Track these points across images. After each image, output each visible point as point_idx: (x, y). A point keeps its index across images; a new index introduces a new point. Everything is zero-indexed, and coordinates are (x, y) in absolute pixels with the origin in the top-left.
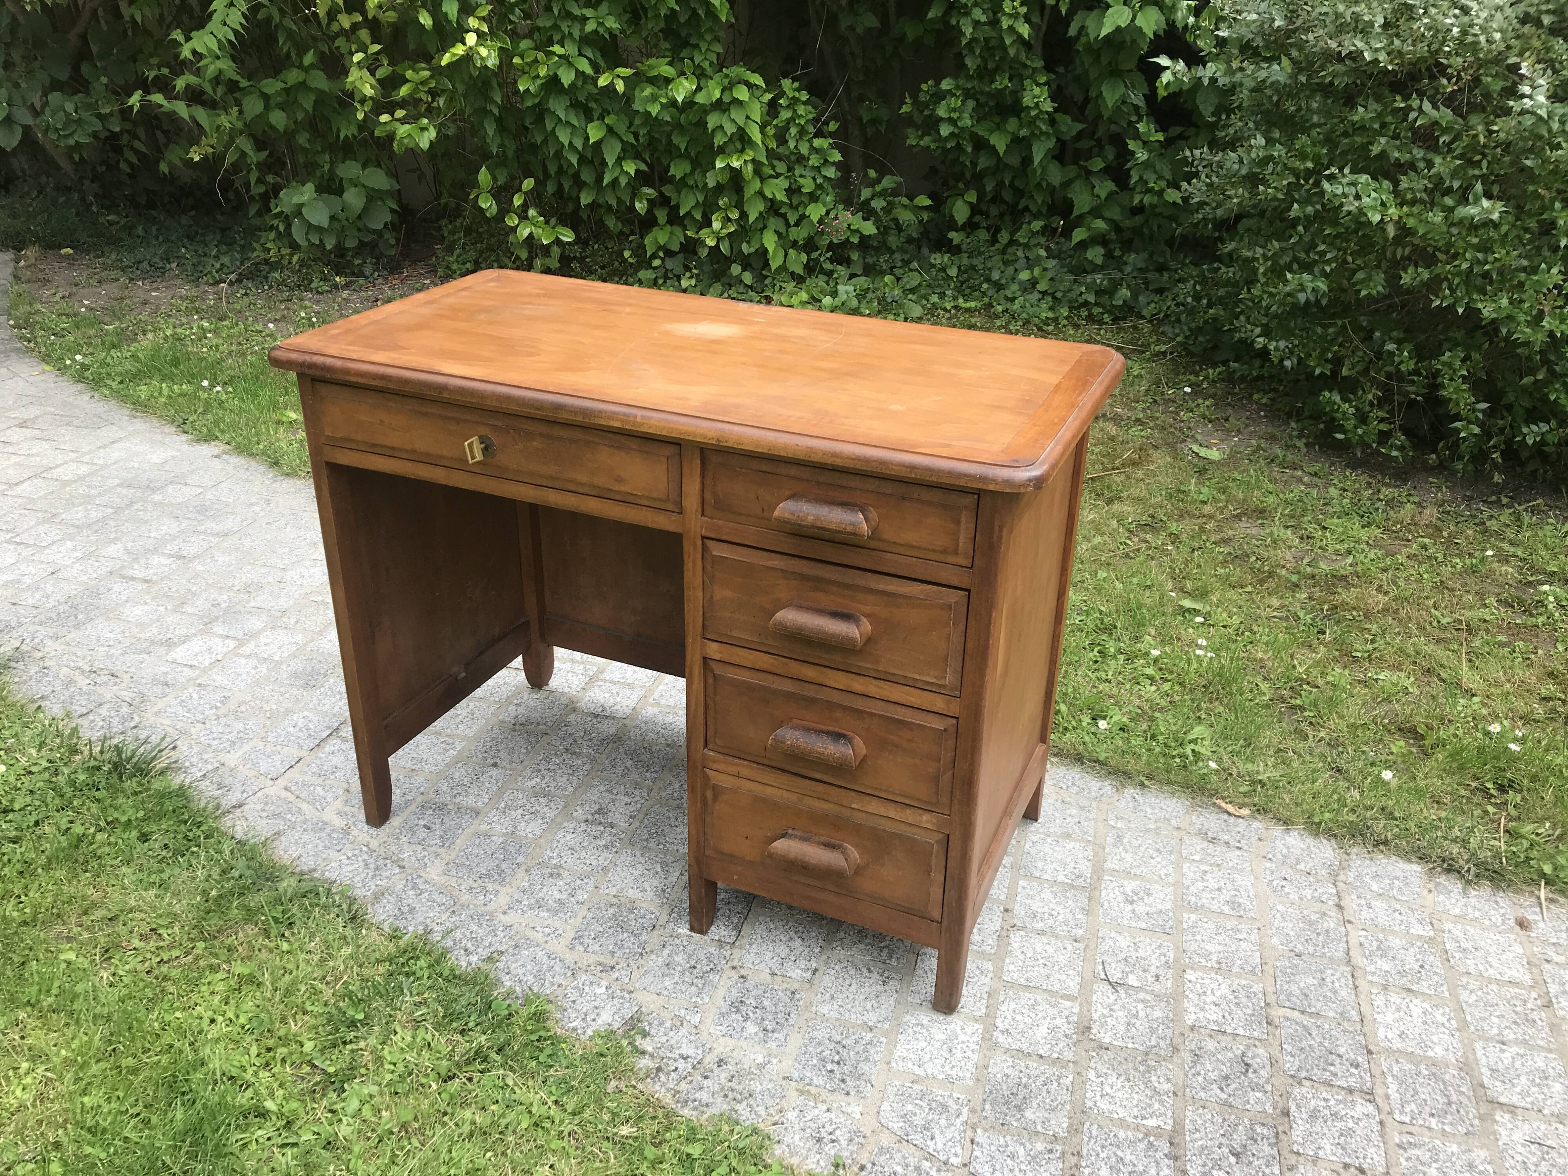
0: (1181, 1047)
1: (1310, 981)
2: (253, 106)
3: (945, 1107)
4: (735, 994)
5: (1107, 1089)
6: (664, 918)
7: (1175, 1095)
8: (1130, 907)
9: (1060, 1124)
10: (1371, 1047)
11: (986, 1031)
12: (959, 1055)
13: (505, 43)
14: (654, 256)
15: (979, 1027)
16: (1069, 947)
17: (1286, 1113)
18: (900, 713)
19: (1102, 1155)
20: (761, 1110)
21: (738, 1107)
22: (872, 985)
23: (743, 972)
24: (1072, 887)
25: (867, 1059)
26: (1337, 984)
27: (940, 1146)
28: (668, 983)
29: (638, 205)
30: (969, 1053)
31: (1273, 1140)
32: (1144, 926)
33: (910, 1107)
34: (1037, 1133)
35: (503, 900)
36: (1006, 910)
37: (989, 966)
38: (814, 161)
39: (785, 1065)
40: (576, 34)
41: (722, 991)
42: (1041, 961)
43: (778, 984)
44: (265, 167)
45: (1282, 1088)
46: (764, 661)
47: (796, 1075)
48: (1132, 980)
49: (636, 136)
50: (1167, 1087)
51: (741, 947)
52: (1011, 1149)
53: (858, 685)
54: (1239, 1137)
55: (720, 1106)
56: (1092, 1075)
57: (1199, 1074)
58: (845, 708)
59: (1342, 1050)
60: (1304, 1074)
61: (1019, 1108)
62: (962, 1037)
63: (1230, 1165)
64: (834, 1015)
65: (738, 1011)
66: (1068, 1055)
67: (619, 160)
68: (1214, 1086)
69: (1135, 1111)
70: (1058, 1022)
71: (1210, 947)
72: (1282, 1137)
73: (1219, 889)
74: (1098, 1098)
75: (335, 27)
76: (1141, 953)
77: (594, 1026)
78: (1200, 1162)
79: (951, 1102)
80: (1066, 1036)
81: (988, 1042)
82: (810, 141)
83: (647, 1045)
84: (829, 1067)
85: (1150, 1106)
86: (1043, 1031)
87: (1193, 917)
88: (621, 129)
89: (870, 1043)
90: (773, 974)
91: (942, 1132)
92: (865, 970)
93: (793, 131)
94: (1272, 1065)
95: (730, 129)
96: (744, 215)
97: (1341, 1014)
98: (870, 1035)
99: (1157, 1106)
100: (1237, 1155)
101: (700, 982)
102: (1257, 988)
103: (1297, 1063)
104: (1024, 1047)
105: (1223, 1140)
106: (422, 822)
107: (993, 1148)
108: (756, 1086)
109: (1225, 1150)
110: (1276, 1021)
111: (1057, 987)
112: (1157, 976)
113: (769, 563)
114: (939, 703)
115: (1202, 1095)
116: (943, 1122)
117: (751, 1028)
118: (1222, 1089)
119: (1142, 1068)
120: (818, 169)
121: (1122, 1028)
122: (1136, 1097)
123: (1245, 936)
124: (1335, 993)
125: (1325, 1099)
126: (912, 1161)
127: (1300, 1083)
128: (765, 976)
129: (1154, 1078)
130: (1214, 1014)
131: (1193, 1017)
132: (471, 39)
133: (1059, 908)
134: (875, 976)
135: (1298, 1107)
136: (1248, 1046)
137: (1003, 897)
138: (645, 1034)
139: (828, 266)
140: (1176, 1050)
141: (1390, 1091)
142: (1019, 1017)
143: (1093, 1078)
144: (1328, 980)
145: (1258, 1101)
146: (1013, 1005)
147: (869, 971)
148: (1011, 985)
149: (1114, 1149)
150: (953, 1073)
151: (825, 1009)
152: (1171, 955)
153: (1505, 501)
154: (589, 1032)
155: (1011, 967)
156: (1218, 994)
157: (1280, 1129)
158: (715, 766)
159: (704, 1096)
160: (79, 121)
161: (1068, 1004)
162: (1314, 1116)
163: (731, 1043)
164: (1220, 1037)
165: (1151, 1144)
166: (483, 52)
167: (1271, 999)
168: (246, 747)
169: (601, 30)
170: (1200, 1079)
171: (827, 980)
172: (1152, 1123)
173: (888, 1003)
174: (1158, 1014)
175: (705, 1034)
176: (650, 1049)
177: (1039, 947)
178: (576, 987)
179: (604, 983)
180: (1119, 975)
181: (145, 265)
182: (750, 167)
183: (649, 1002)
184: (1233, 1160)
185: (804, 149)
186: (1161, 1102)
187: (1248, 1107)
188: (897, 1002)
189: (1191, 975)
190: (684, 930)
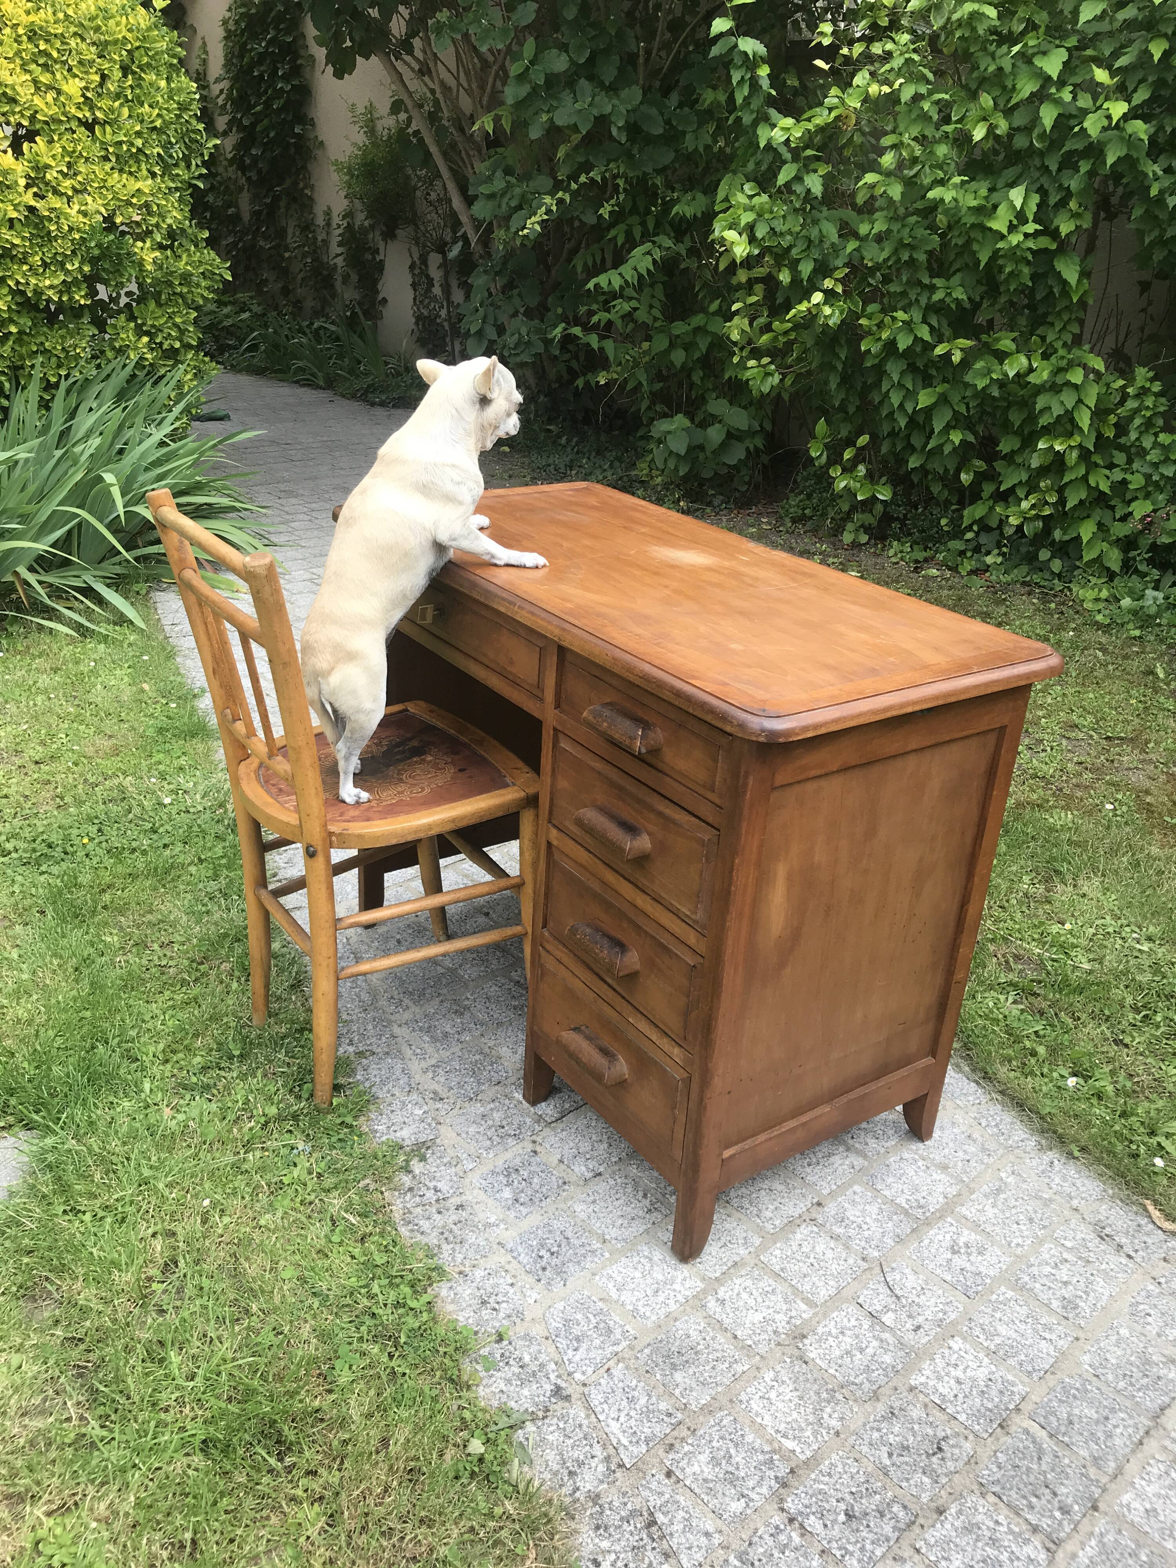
0: (883, 1399)
1: (1091, 1412)
2: (660, 343)
3: (609, 1331)
4: (518, 1161)
5: (773, 1395)
6: (512, 1080)
7: (837, 1434)
8: (949, 1256)
9: (700, 1398)
10: (1102, 1506)
11: (704, 1291)
12: (661, 1299)
13: (856, 305)
14: (969, 528)
15: (701, 1285)
16: (851, 1261)
17: (940, 1511)
18: (665, 939)
19: (715, 1444)
20: (459, 1257)
21: (445, 1247)
22: (638, 1208)
23: (538, 1149)
24: (906, 1213)
25: (579, 1263)
26: (1119, 1430)
27: (577, 1358)
28: (472, 1129)
29: (964, 477)
30: (671, 1302)
31: (902, 1526)
32: (948, 1278)
33: (579, 1316)
34: (672, 1394)
35: (407, 1016)
36: (819, 1204)
37: (757, 1241)
38: (1154, 456)
39: (509, 1236)
40: (923, 301)
41: (508, 1155)
42: (812, 1260)
43: (559, 1172)
44: (655, 397)
45: (958, 1489)
46: (582, 856)
47: (509, 1246)
48: (888, 1319)
49: (968, 408)
50: (835, 1423)
51: (554, 1129)
52: (636, 1394)
53: (642, 901)
54: (870, 1504)
55: (433, 1239)
56: (769, 1376)
57: (879, 1430)
58: (631, 921)
59: (1062, 1490)
60: (997, 1489)
61: (674, 1367)
62: (677, 1286)
63: (834, 1521)
64: (583, 1216)
65: (508, 1176)
66: (763, 1349)
67: (948, 428)
68: (885, 1449)
69: (782, 1427)
70: (778, 1317)
71: (1002, 1329)
72: (916, 1529)
73: (1066, 1283)
74: (757, 1397)
75: (734, 281)
76: (922, 1300)
77: (392, 1136)
78: (806, 1502)
79: (618, 1332)
80: (775, 1332)
81: (697, 1302)
82: (1156, 435)
83: (417, 1167)
84: (543, 1253)
85: (802, 1430)
86: (759, 1317)
87: (1010, 1294)
88: (955, 398)
89: (593, 1252)
90: (561, 1161)
91: (588, 1350)
92: (641, 1194)
93: (1137, 422)
94: (968, 1462)
95: (1057, 411)
96: (1062, 501)
97: (1095, 1458)
98: (599, 1245)
99: (808, 1433)
100: (849, 1516)
101: (498, 1140)
102: (1020, 1388)
103: (998, 1476)
104: (727, 1321)
105: (848, 1497)
107: (621, 1385)
108: (471, 1238)
109: (842, 1506)
110: (1013, 1429)
111: (807, 1287)
112: (919, 1327)
113: (593, 764)
114: (692, 938)
115: (865, 1449)
116: (597, 1342)
117: (507, 1193)
118: (890, 1455)
119: (824, 1395)
120: (1156, 465)
121: (837, 1353)
122: (795, 1415)
123: (1054, 1337)
124: (1109, 1436)
125: (997, 1522)
126: (543, 1358)
127: (983, 1495)
128: (554, 1160)
129: (828, 1410)
130: (946, 1388)
131: (923, 1379)
132: (817, 297)
133: (874, 1226)
134: (647, 1202)
135: (960, 1512)
136: (957, 1434)
137: (825, 1192)
138: (423, 1159)
139: (1143, 567)
140: (875, 1396)
141: (1081, 1553)
142: (745, 1296)
143: (767, 1379)
144: (1113, 1422)
145: (920, 1486)
146: (749, 1283)
147: (645, 1196)
148: (765, 1267)
149: (731, 1445)
150: (642, 1310)
151: (579, 1207)
152: (953, 1316)
154: (384, 1139)
155: (777, 1252)
156: (969, 1373)
157: (921, 1520)
158: (548, 946)
159: (425, 1225)
160: (528, 343)
161: (803, 1307)
162: (969, 1528)
163: (482, 1196)
164: (936, 1412)
165: (772, 1460)
166: (827, 310)
167: (1027, 1407)
169: (948, 300)
170: (876, 1435)
171: (602, 1186)
172: (789, 1444)
173: (638, 1227)
174: (887, 1359)
175: (467, 1181)
176: (417, 1172)
177: (820, 1248)
178: (403, 1103)
179: (425, 1108)
180: (879, 1308)
181: (552, 468)
182: (1075, 454)
183: (447, 1136)
184: (842, 1518)
185: (1147, 443)
186: (815, 1433)
187: (904, 1484)
188: (647, 1231)
189: (957, 1344)
190: (519, 1096)
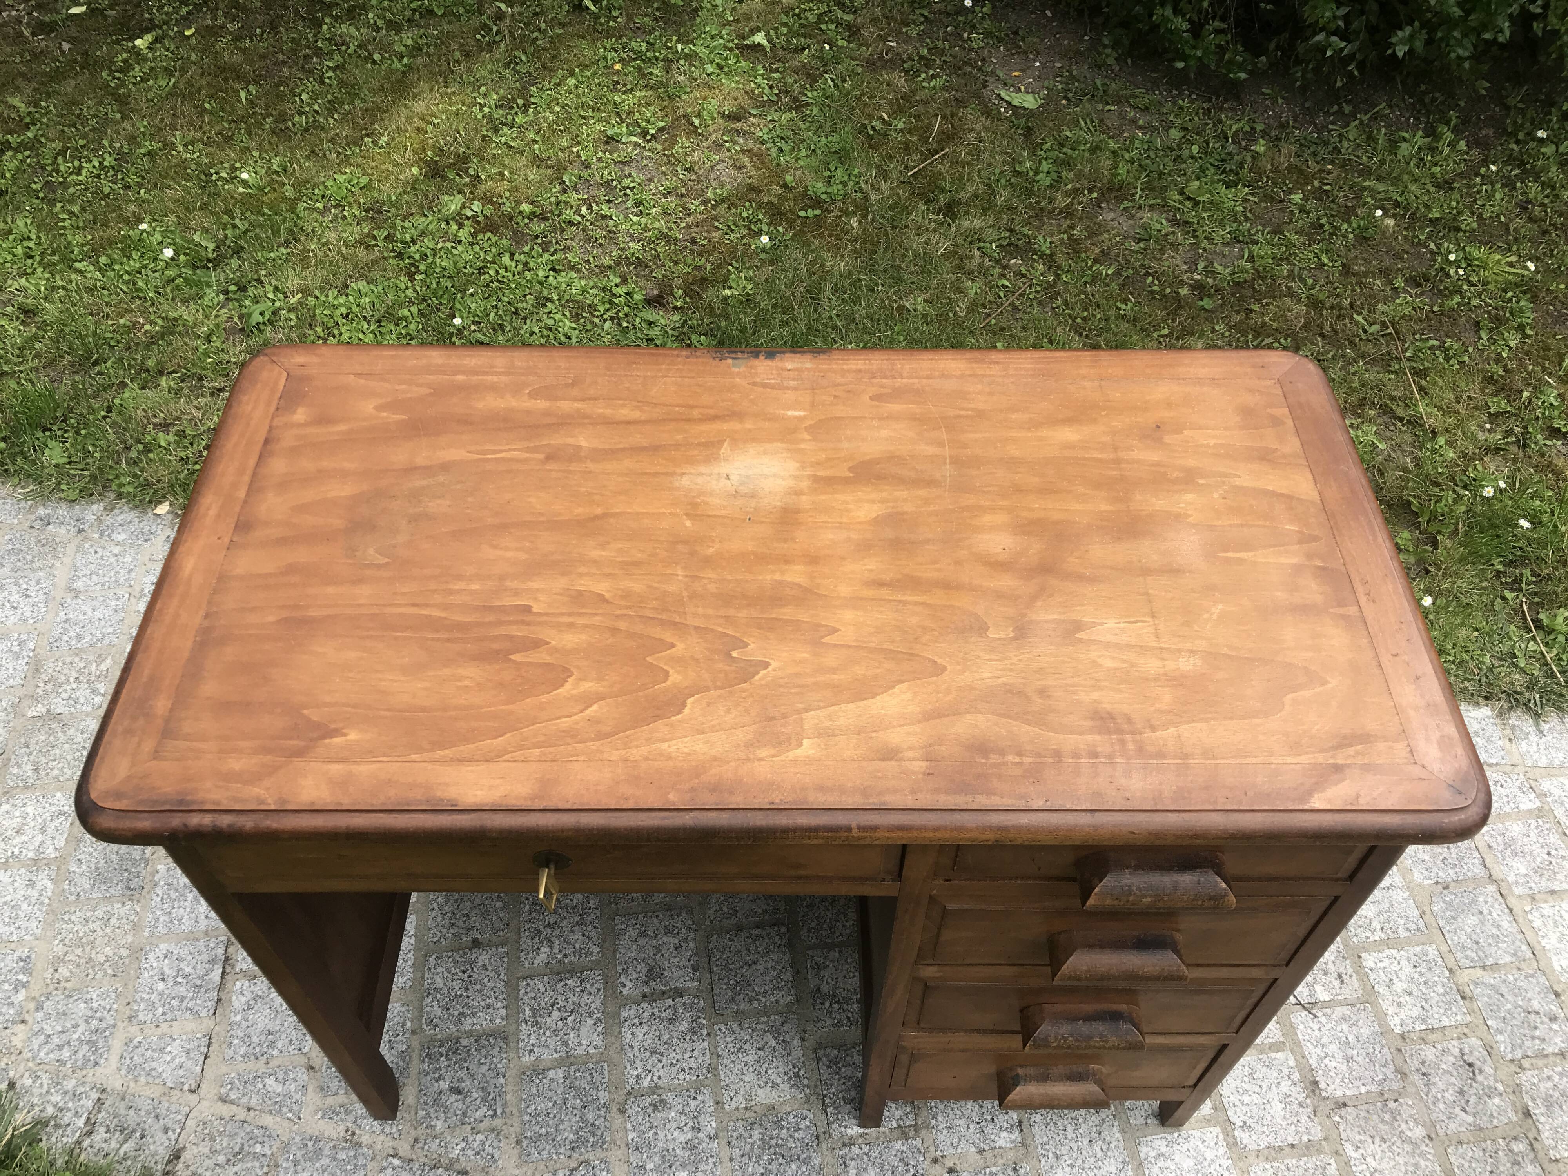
0: (1407, 1070)
1: (1471, 920)
5: (1372, 1163)
6: (821, 1120)
7: (1431, 1139)
10: (1556, 988)
11: (1225, 1132)
15: (1218, 1132)
17: (1527, 1114)
23: (949, 1163)
26: (1495, 915)
31: (1532, 1155)
43: (993, 1164)
45: (1511, 1082)
48: (1322, 994)
50: (1419, 1132)
51: (928, 1125)
56: (1349, 1149)
57: (1437, 1100)
59: (1535, 1004)
60: (1520, 1053)
62: (1209, 1154)
66: (1317, 1133)
68: (1457, 1110)
72: (1536, 1145)
80: (1301, 1105)
81: (1236, 1150)
86: (1277, 1108)
90: (981, 1151)
94: (1490, 1055)
97: (1515, 954)
102: (1432, 952)
103: (1508, 1040)
104: (1271, 1140)
106: (444, 1085)
110: (1468, 991)
112: (1340, 976)
115: (1452, 1127)
118: (1464, 1110)
119: (1387, 1117)
121: (1344, 1067)
122: (1400, 1160)
124: (1497, 926)
125: (1549, 1078)
127: (1521, 1067)
128: (974, 1157)
129: (1404, 1126)
130: (1412, 1008)
131: (1397, 1020)
135: (1533, 1100)
136: (1460, 1039)
140: (1402, 1074)
142: (1246, 1099)
144: (1485, 911)
145: (1500, 1110)
153: (1347, 109)
156: (1403, 976)
157: (1531, 1137)
161: (1279, 1055)
162: (1550, 1105)
164: (1433, 1037)
167: (1451, 962)
168: (117, 1045)
170: (1441, 1106)
171: (1039, 1133)
173: (1115, 1137)
174: (1365, 1030)
180: (1307, 991)
186: (1424, 1157)
187: (1495, 1122)
188: (1123, 1132)
189: (1368, 960)
190: (853, 1128)
